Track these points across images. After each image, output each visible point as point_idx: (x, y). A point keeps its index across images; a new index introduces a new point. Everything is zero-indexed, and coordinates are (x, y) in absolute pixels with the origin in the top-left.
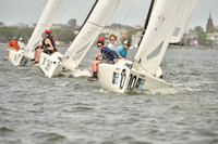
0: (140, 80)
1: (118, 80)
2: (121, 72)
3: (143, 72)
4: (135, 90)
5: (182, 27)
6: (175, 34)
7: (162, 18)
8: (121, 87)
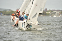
0: (30, 25)
2: (24, 23)
3: (31, 23)
5: (43, 8)
6: (41, 10)
8: (24, 28)
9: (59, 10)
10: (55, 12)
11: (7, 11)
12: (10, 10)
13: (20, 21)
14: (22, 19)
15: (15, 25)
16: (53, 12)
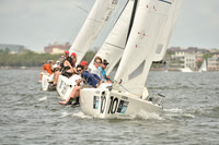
0: (122, 102)
1: (99, 105)
4: (117, 115)
5: (164, 43)
6: (158, 52)
7: (142, 34)
8: (102, 112)
9: (196, 50)
10: (180, 55)
11: (13, 53)
12: (21, 48)
13: (85, 89)
14: (92, 81)
15: (69, 103)
16: (173, 56)
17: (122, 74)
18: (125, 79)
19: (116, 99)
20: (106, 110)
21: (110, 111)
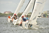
1: (26, 26)
7: (36, 10)
13: (23, 22)
17: (31, 19)
18: (32, 20)
19: (30, 24)
20: (28, 27)
21: (29, 27)
